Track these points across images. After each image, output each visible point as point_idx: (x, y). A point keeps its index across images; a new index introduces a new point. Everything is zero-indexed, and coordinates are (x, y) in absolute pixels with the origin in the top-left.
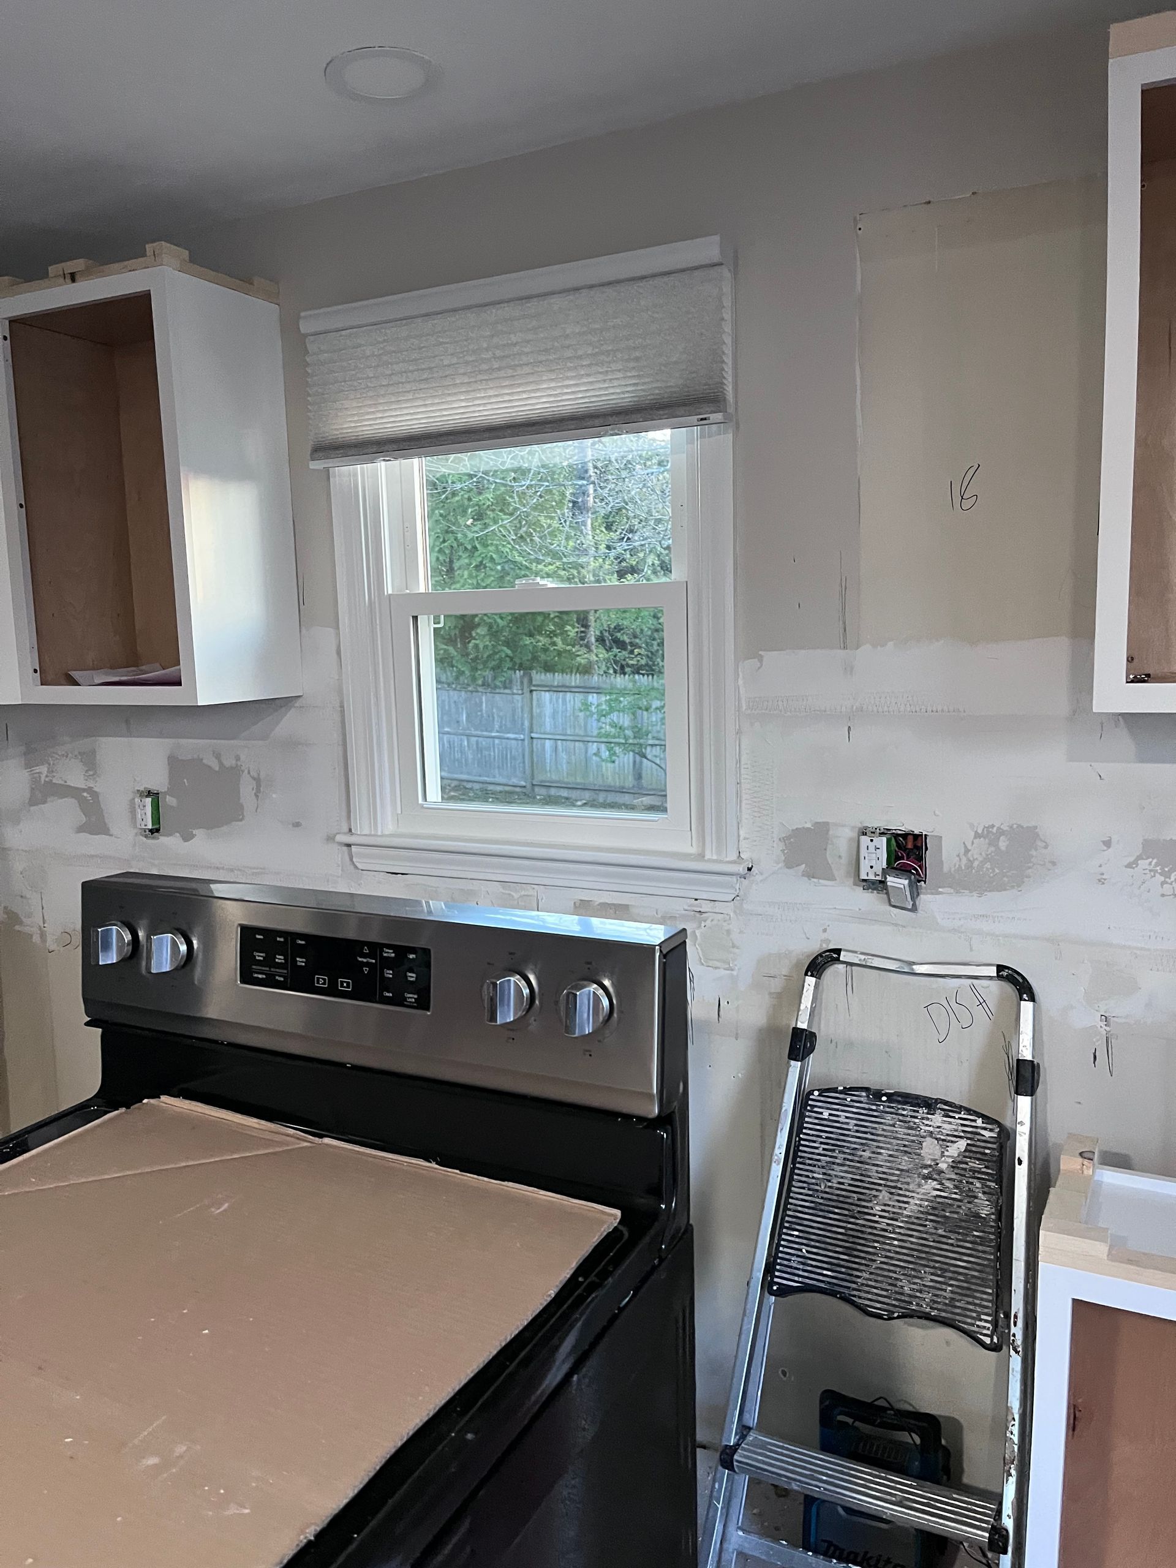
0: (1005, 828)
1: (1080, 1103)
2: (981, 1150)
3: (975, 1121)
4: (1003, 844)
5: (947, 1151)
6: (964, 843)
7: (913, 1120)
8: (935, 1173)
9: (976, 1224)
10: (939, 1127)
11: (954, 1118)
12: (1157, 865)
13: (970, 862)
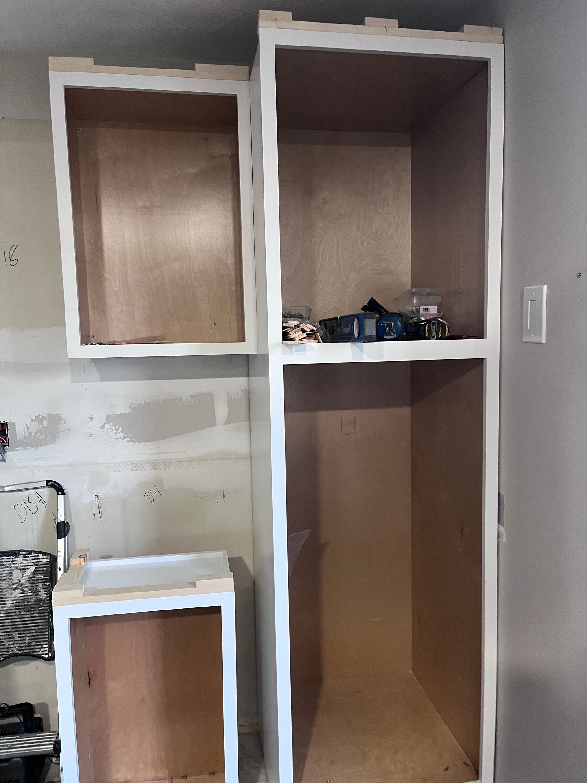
0: (45, 416)
1: (89, 537)
2: (42, 569)
3: (38, 556)
4: (45, 423)
5: (25, 573)
6: (26, 425)
7: (8, 563)
8: (19, 586)
9: (40, 604)
10: (20, 563)
11: (28, 557)
12: (113, 425)
13: (30, 434)
